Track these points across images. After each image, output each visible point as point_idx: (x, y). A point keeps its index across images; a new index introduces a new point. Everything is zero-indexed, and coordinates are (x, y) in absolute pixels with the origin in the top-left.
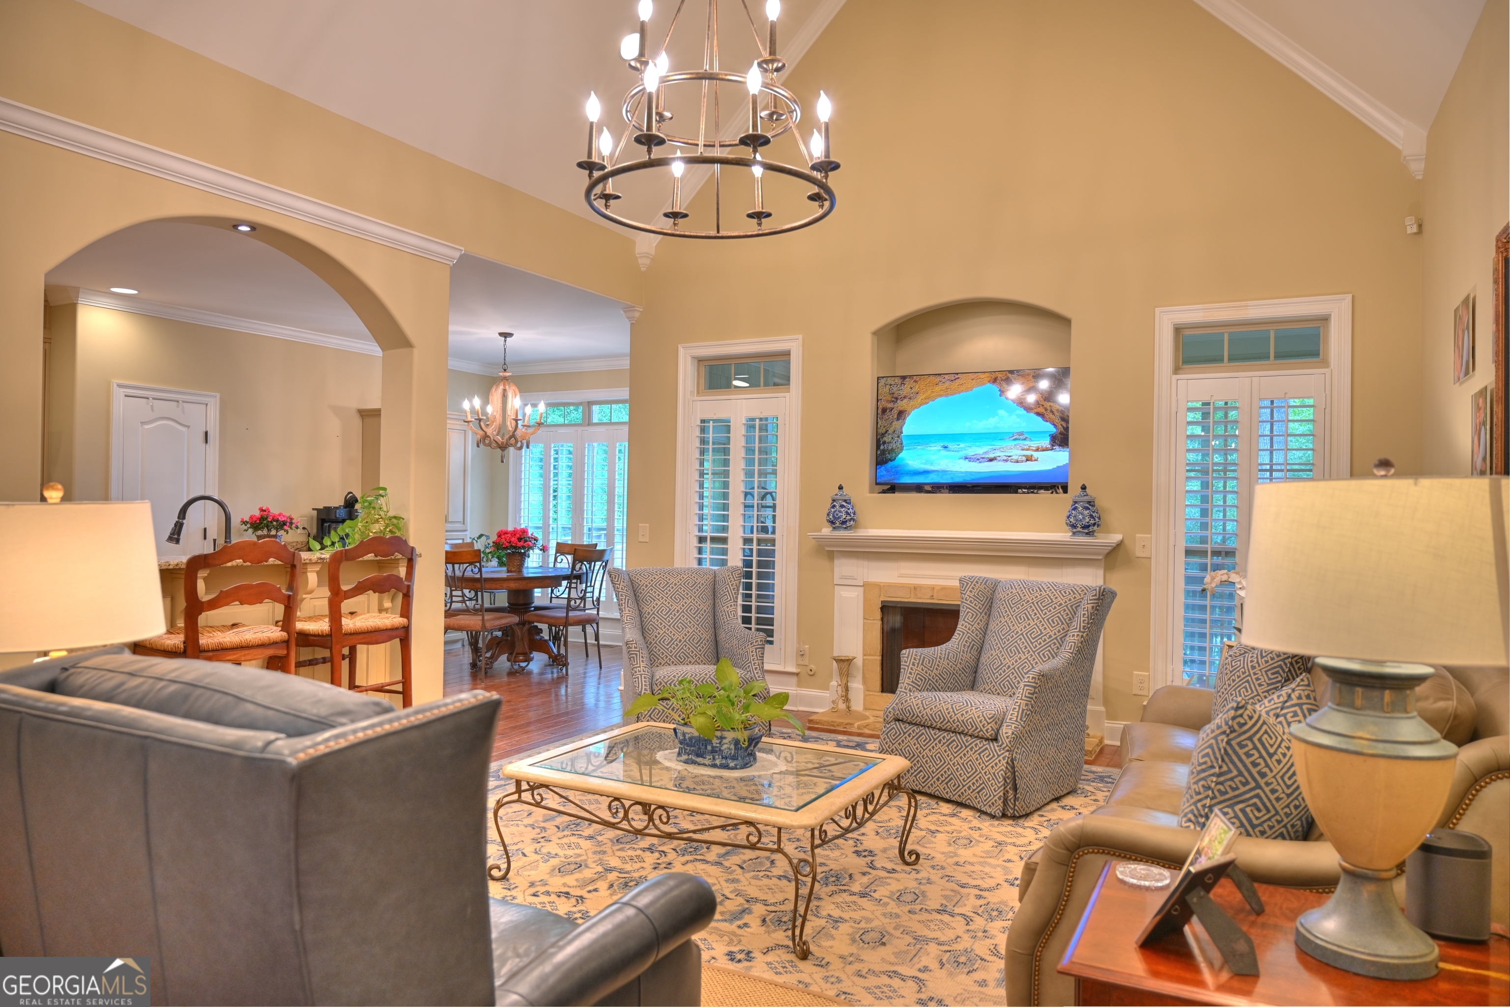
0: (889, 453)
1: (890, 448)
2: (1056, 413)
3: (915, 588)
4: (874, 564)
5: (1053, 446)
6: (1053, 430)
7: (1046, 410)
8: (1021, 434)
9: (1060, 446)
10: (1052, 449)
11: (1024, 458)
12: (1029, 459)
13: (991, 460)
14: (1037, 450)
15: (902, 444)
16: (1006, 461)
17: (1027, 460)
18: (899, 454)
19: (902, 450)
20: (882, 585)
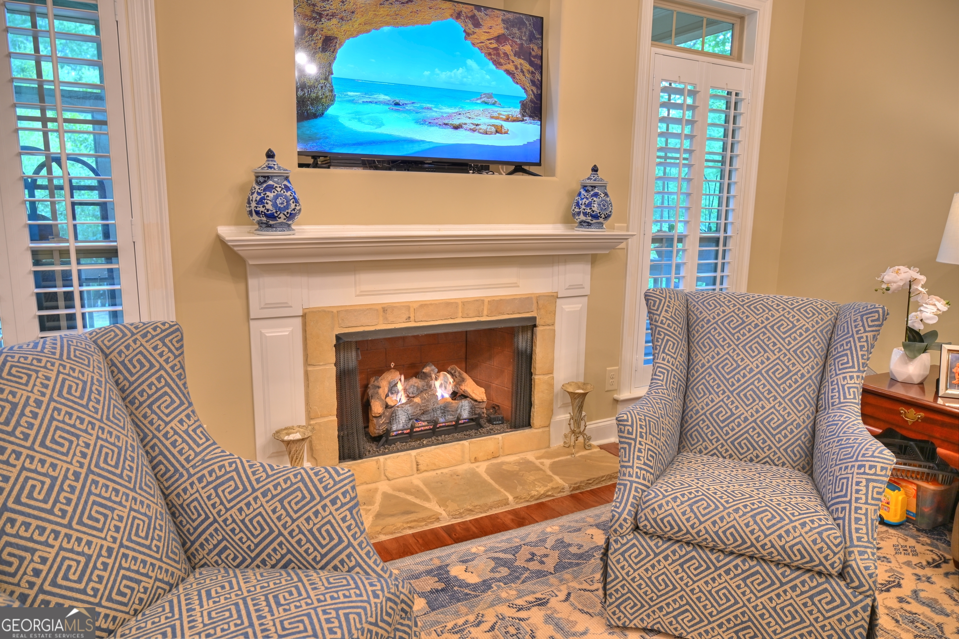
0: (312, 104)
1: (313, 95)
2: (527, 75)
3: (384, 310)
4: (317, 280)
5: (523, 116)
6: (524, 95)
7: (516, 68)
8: (490, 96)
9: (530, 116)
10: (523, 120)
11: (493, 129)
12: (499, 130)
13: (456, 127)
14: (507, 120)
15: (332, 91)
16: (473, 130)
17: (497, 132)
18: (329, 106)
19: (332, 100)
20: (335, 311)
